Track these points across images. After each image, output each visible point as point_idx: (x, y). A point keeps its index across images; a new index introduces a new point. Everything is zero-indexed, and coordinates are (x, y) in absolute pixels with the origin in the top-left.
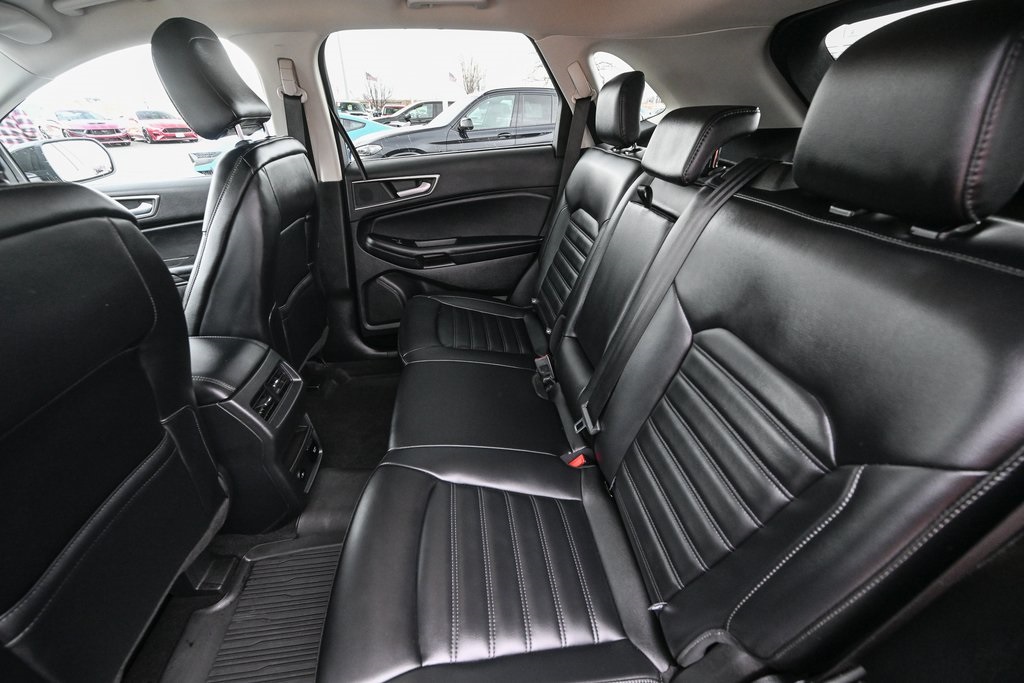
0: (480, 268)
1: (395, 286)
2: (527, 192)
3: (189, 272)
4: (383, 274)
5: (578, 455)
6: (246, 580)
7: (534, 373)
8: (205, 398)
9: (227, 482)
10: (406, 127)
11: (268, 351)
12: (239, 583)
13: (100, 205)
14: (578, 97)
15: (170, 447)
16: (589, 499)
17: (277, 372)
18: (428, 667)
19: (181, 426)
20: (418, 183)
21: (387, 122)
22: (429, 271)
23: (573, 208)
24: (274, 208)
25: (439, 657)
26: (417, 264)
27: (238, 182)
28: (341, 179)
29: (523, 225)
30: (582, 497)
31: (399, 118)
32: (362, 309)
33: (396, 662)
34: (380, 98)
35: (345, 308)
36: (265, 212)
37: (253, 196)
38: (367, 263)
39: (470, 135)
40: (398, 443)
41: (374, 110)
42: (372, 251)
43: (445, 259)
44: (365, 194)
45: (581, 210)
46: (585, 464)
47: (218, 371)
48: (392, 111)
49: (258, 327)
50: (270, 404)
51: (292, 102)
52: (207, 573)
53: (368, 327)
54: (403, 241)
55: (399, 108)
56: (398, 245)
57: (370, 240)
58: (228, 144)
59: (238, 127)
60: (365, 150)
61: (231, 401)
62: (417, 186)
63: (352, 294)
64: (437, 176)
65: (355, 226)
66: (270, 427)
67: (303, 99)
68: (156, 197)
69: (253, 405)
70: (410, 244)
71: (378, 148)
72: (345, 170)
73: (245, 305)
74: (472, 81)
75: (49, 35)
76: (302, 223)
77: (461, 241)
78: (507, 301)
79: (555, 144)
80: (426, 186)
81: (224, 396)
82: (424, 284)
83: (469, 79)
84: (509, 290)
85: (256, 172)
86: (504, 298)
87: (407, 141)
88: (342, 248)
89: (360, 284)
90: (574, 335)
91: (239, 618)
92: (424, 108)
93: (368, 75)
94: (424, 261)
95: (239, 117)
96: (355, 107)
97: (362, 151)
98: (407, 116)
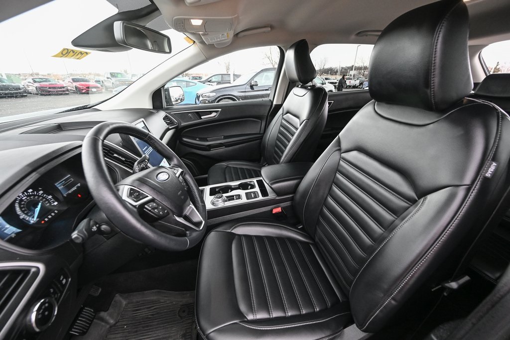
97: (206, 96)
98: (209, 80)
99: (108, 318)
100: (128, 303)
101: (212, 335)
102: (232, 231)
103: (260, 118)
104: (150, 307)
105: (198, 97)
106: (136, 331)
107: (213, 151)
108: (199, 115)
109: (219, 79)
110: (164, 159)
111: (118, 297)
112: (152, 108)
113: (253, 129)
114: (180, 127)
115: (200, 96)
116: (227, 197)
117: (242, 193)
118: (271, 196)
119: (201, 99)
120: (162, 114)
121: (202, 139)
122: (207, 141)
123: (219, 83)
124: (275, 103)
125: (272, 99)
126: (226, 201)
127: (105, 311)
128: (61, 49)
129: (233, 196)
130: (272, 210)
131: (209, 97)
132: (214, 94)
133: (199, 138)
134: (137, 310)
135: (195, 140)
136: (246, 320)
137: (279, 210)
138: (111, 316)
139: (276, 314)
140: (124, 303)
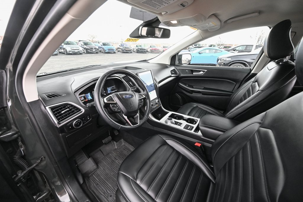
60: (225, 59)
68: (206, 71)
97: (223, 60)
98: (234, 49)
99: (116, 145)
100: (124, 145)
101: (120, 173)
102: (166, 141)
103: (236, 81)
104: (128, 152)
105: (218, 60)
106: (119, 157)
107: (194, 95)
108: (192, 71)
109: (244, 48)
110: (155, 90)
111: (122, 140)
112: (169, 64)
113: (226, 88)
114: (180, 76)
115: (219, 59)
116: (175, 122)
117: (184, 123)
118: (199, 133)
119: (219, 61)
120: (173, 68)
121: (189, 86)
122: (193, 88)
123: (240, 51)
124: (252, 72)
125: (252, 69)
126: (173, 123)
127: (116, 142)
128: (127, 39)
129: (178, 123)
130: (195, 143)
131: (225, 61)
132: (230, 59)
133: (189, 85)
134: (124, 150)
135: (186, 85)
136: (135, 181)
137: (199, 145)
138: (117, 145)
139: (150, 193)
140: (123, 144)
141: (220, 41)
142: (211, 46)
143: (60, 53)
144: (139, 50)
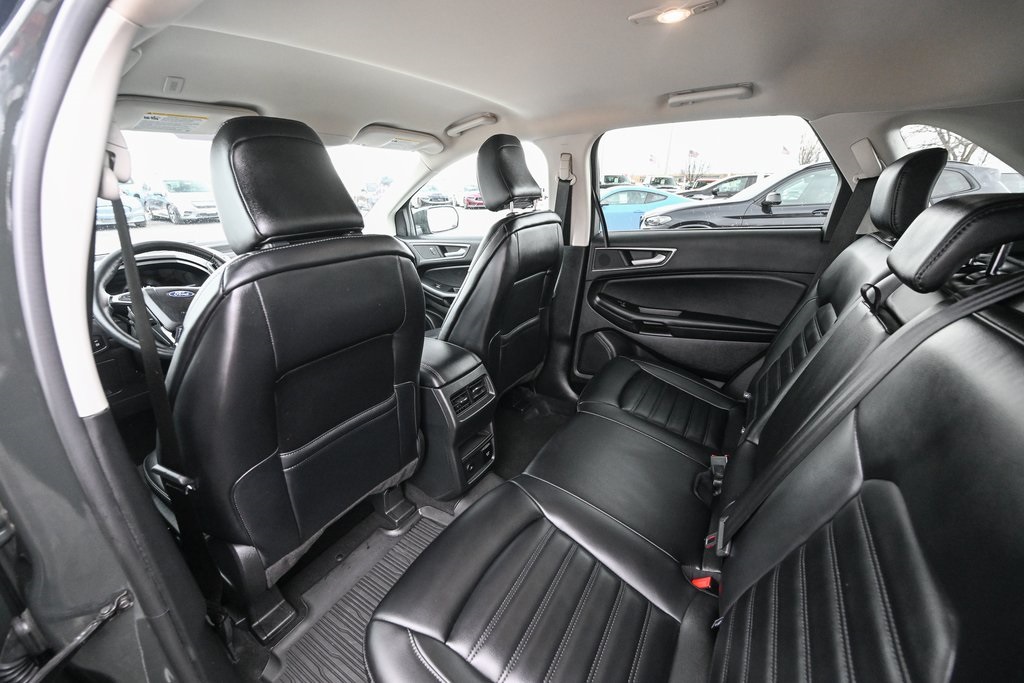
0: (699, 345)
1: (610, 344)
2: (777, 276)
3: (453, 298)
4: (602, 330)
5: (706, 575)
6: (413, 526)
7: (707, 469)
8: (425, 382)
9: (421, 446)
10: (709, 200)
11: (479, 365)
12: (408, 526)
13: (397, 248)
14: (862, 176)
15: (393, 404)
16: (688, 624)
17: (479, 381)
18: (449, 648)
19: (405, 394)
20: (654, 254)
21: (690, 195)
22: (644, 337)
23: (823, 301)
24: (515, 261)
25: (460, 647)
26: (634, 328)
27: (496, 241)
28: (587, 244)
29: (761, 310)
30: (682, 619)
31: (705, 193)
32: (576, 357)
33: (429, 624)
34: (696, 173)
35: (563, 351)
36: (507, 264)
37: (503, 252)
38: (591, 318)
39: (775, 210)
40: (533, 472)
41: (688, 184)
42: (596, 308)
43: (662, 329)
44: (604, 259)
45: (830, 305)
46: (707, 589)
47: (442, 366)
48: (701, 184)
49: (480, 345)
50: (465, 403)
51: (564, 184)
52: (395, 507)
53: (577, 372)
54: (627, 304)
55: (711, 182)
56: (622, 308)
57: (598, 299)
58: (503, 214)
59: (512, 204)
60: (655, 220)
61: (440, 390)
62: (653, 257)
63: (571, 341)
64: (674, 250)
65: (588, 285)
66: (457, 421)
67: (572, 183)
68: (468, 246)
69: (453, 399)
70: (634, 309)
71: (669, 219)
72: (593, 238)
73: (477, 327)
74: (810, 153)
75: (441, 148)
76: (543, 276)
77: (685, 315)
78: (722, 390)
79: (825, 227)
80: (660, 258)
81: (437, 385)
82: (639, 349)
83: (807, 152)
84: (728, 377)
85: (510, 235)
86: (719, 385)
87: (701, 213)
88: (573, 300)
89: (580, 333)
90: (757, 442)
91: (398, 549)
92: (739, 181)
93: (691, 152)
94: (640, 326)
95: (514, 196)
96: (667, 181)
141: (692, 167)
142: (656, 182)
143: (156, 218)
144: (474, 200)
